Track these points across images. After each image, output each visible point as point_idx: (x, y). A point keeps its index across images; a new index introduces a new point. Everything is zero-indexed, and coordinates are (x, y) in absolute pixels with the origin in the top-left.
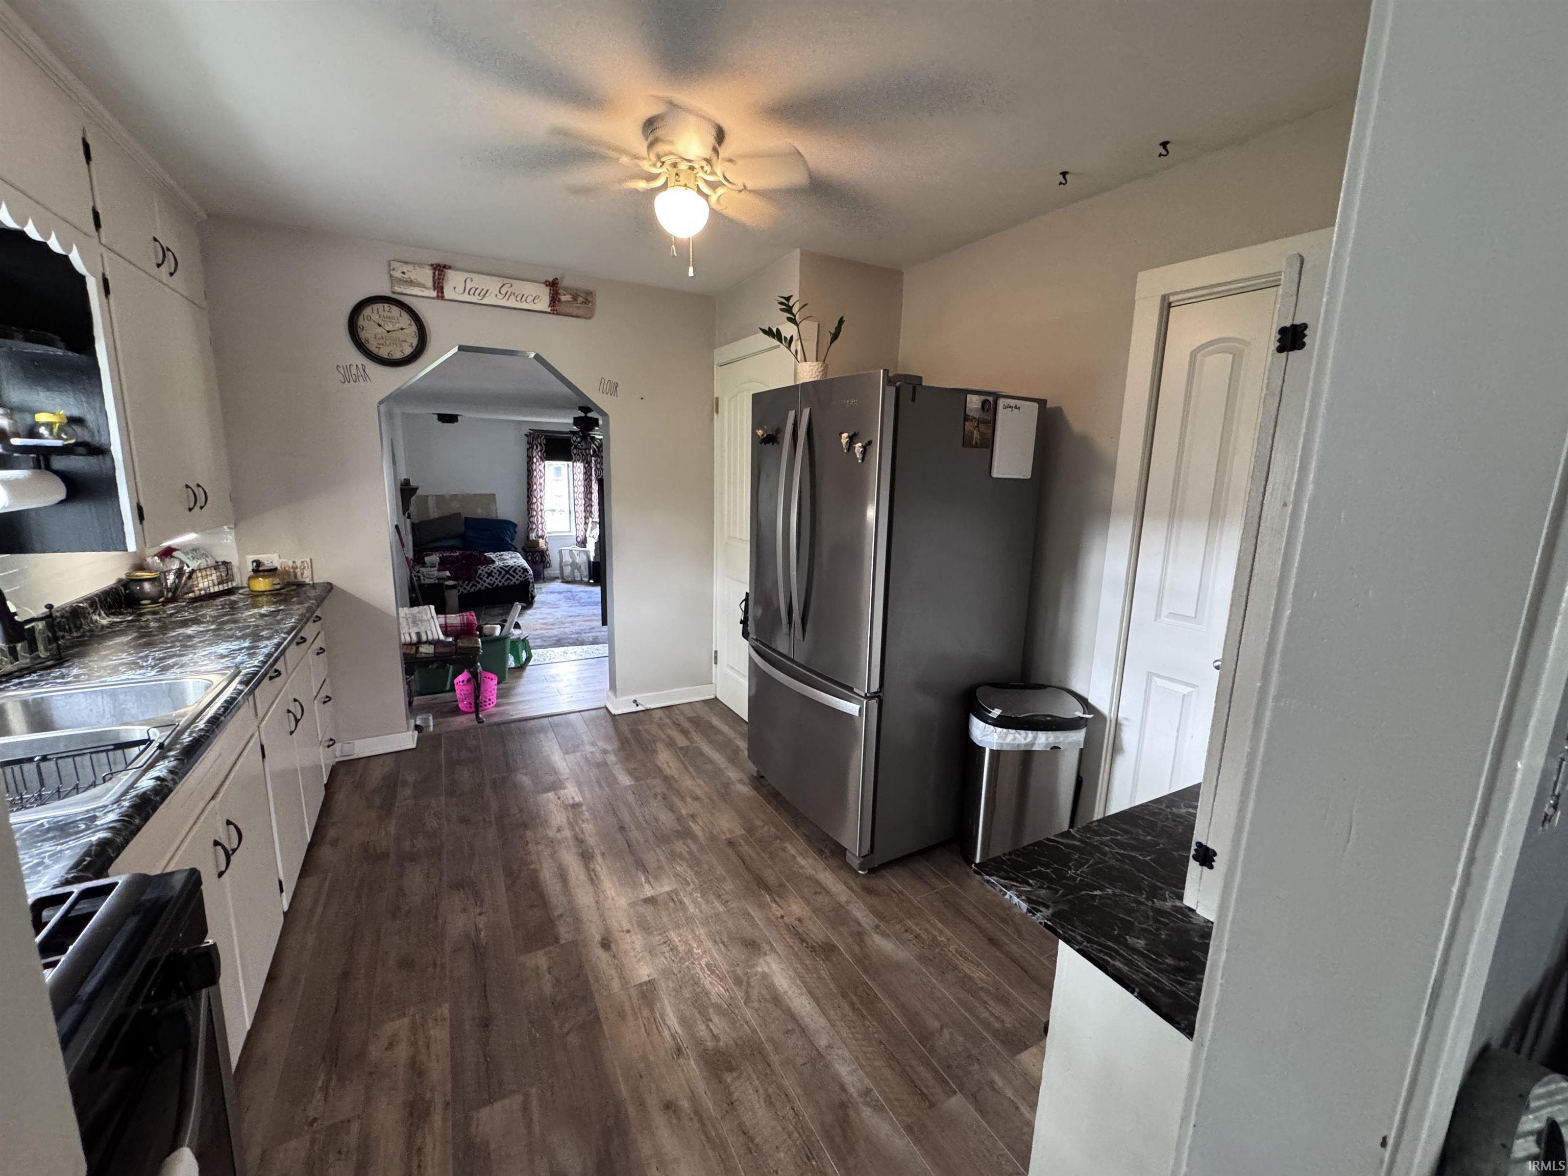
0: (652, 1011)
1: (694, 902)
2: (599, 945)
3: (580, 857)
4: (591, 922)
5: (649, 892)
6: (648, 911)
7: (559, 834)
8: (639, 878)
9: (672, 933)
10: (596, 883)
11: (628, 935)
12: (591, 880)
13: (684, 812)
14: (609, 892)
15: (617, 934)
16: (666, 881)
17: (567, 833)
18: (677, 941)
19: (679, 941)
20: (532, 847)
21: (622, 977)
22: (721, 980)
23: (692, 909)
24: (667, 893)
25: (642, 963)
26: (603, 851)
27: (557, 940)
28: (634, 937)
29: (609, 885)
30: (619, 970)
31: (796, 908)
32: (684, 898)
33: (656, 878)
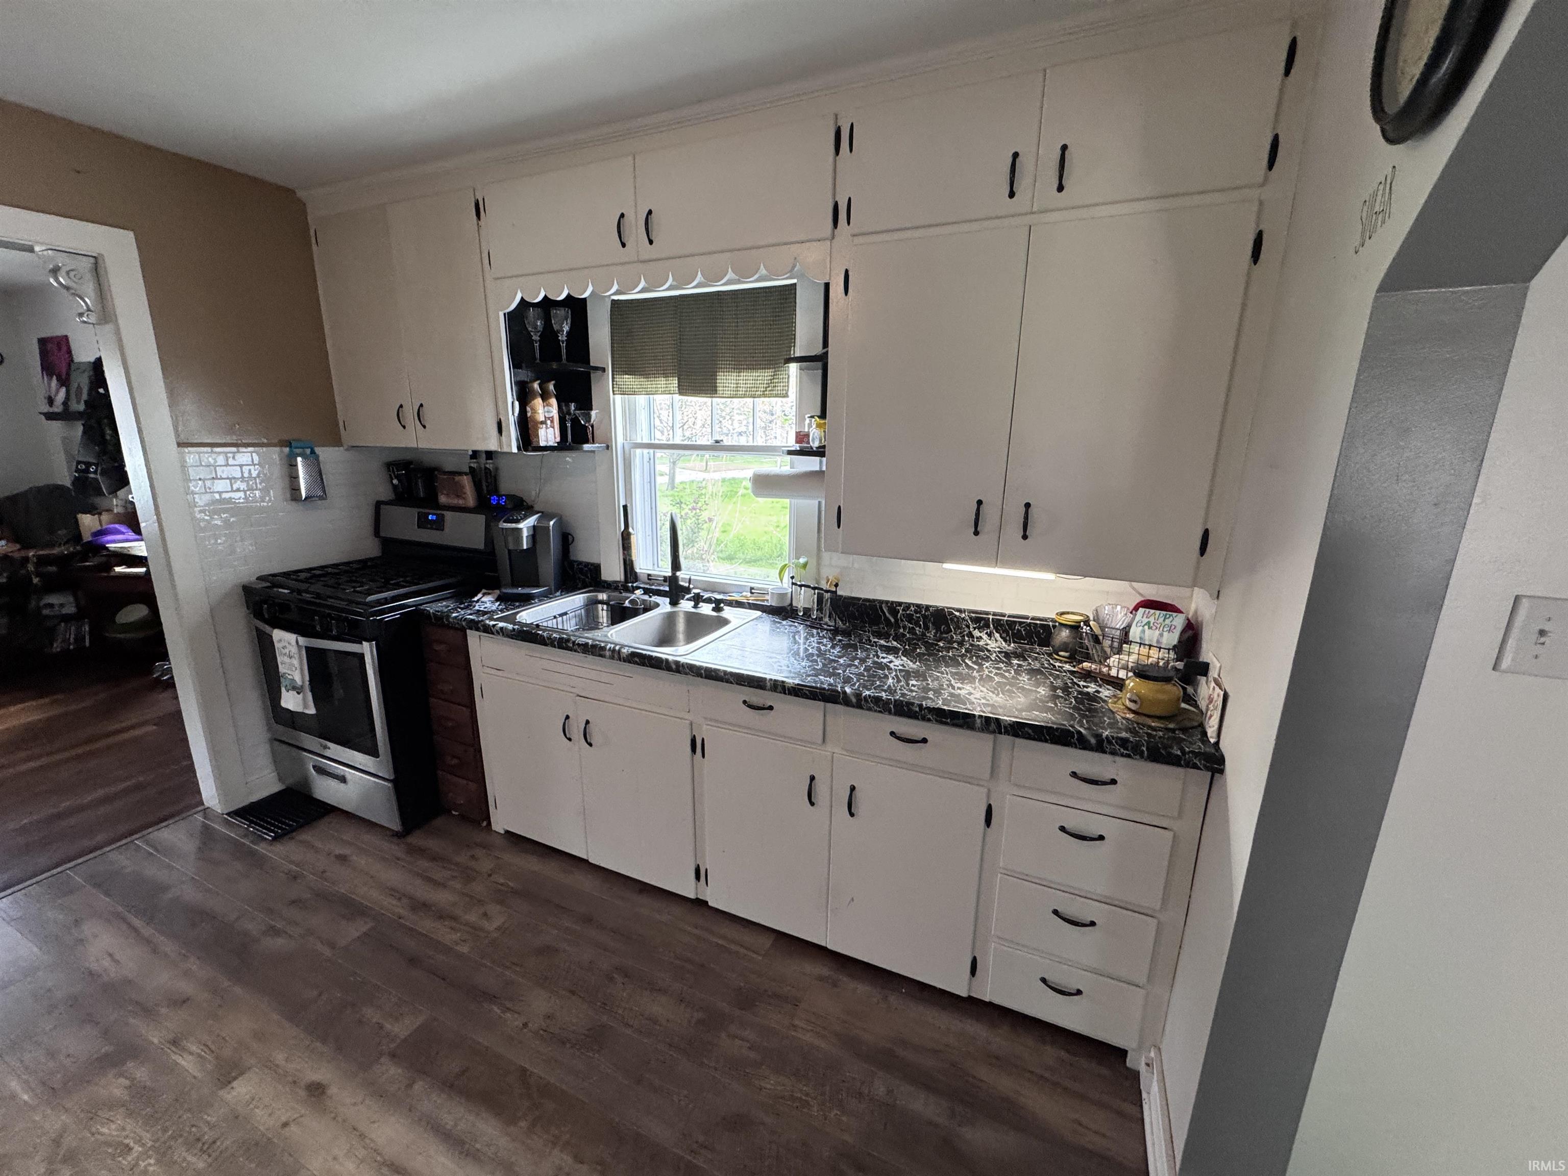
2: (327, 1083)
4: (356, 1105)
11: (286, 1118)
15: (303, 1113)
21: (274, 1068)
25: (247, 1097)
27: (394, 1057)
28: (272, 1122)
30: (281, 1073)
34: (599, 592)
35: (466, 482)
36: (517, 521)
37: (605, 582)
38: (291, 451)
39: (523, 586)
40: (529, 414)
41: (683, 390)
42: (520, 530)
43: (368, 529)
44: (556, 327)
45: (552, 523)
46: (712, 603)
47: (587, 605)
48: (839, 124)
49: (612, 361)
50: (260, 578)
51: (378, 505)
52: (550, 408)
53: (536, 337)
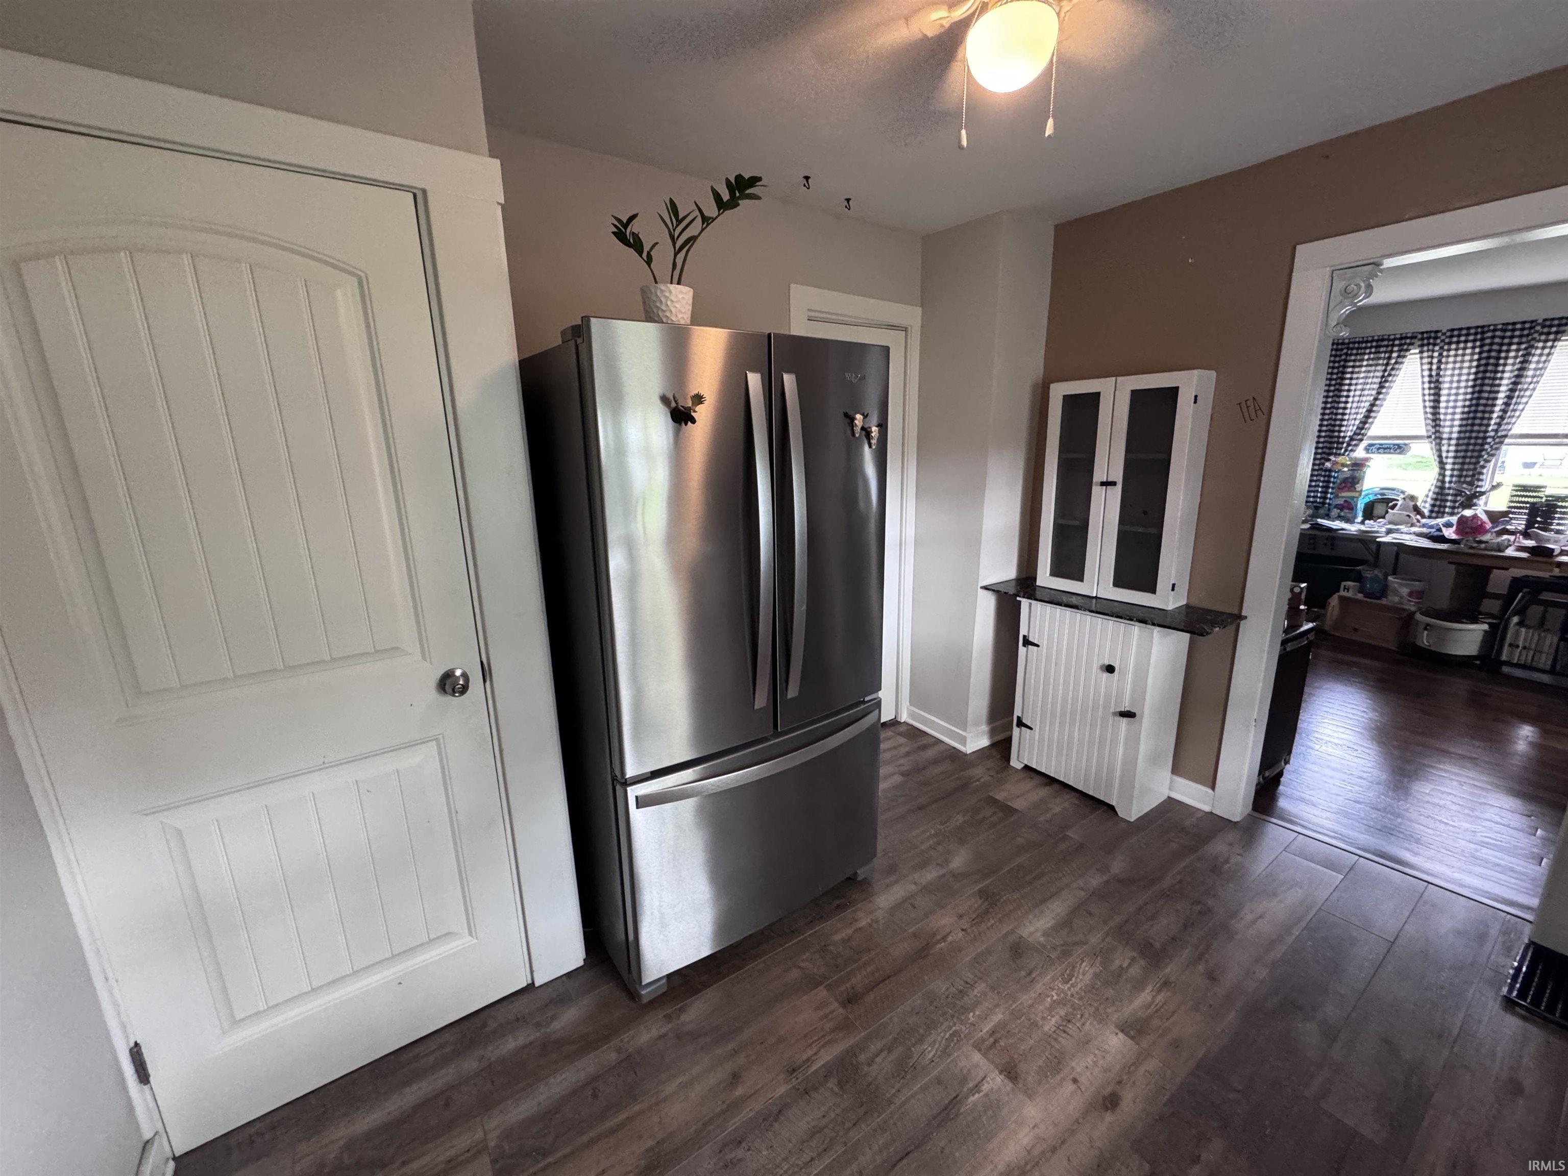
0: (1150, 1017)
1: (985, 1017)
2: (1118, 1111)
4: (1091, 1140)
5: (996, 1081)
6: (1030, 1069)
8: (975, 1104)
9: (1046, 1028)
11: (1083, 1080)
13: (782, 1089)
14: (1025, 1141)
15: (1087, 1094)
16: (963, 1063)
18: (1054, 1020)
19: (1053, 1016)
21: (1136, 1063)
22: (1074, 967)
23: (998, 1017)
24: (985, 1055)
25: (1106, 1047)
28: (1079, 1070)
30: (1132, 1068)
31: (944, 921)
32: (984, 1031)
33: (964, 1080)
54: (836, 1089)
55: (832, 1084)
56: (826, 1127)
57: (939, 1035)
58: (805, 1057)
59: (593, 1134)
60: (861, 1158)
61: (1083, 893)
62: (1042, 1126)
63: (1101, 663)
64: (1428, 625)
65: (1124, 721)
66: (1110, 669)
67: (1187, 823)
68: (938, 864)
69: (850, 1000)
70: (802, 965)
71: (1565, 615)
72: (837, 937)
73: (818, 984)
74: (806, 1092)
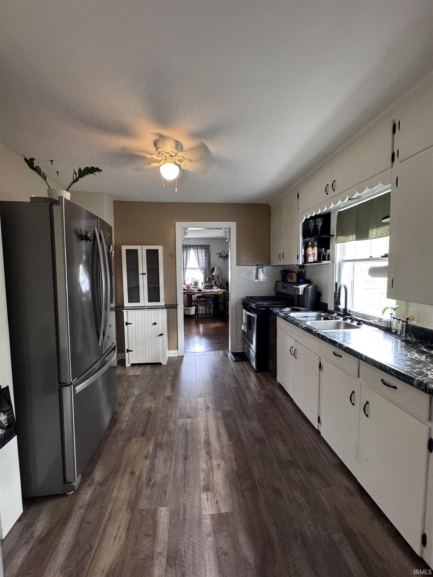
1: (176, 413)
2: (210, 408)
3: (210, 443)
4: (211, 415)
5: (189, 421)
6: (192, 414)
7: (219, 463)
8: (189, 427)
10: (206, 429)
11: (201, 408)
12: (208, 430)
13: (148, 462)
14: (203, 424)
15: (204, 410)
16: (180, 423)
17: (215, 462)
20: (233, 455)
24: (183, 419)
26: (200, 444)
27: (222, 412)
28: (199, 408)
29: (202, 426)
30: (206, 401)
31: (147, 405)
32: (178, 415)
33: (184, 425)
34: (322, 313)
35: (294, 275)
36: (299, 286)
37: (328, 310)
38: (258, 267)
39: (299, 307)
40: (307, 252)
41: (357, 239)
42: (299, 288)
43: (274, 289)
44: (317, 224)
45: (310, 287)
46: (357, 321)
47: (317, 316)
48: (395, 122)
49: (336, 232)
50: (246, 297)
51: (277, 281)
52: (314, 250)
53: (312, 229)
54: (161, 450)
55: (158, 450)
56: (166, 457)
57: (171, 423)
58: (146, 453)
59: (102, 526)
60: (180, 453)
61: (171, 382)
62: (203, 419)
63: (152, 323)
64: (186, 309)
65: (160, 337)
66: (155, 324)
67: (176, 360)
68: (132, 396)
69: (143, 435)
70: (120, 439)
71: (195, 308)
72: (123, 427)
73: (130, 439)
74: (154, 457)
